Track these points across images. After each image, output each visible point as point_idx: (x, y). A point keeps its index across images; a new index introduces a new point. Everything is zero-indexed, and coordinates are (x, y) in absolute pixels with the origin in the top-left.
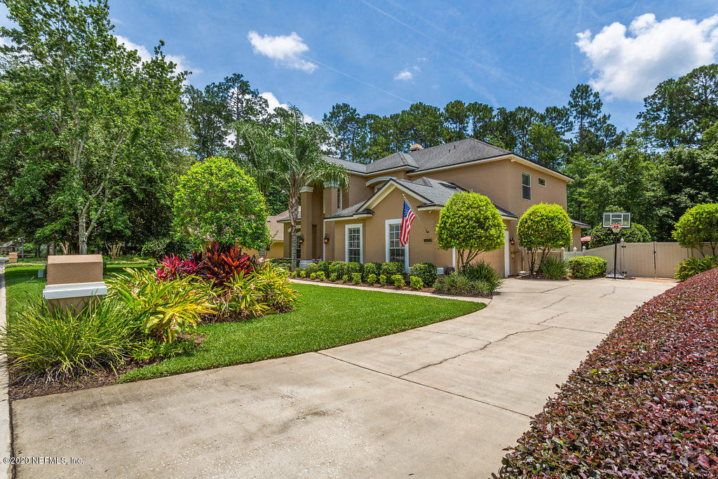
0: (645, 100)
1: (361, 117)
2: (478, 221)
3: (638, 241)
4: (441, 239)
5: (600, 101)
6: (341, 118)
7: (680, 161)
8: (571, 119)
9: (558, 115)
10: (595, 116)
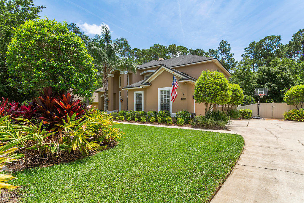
0: (245, 49)
1: (132, 49)
2: (221, 86)
3: (254, 103)
5: (230, 47)
7: (264, 72)
8: (219, 55)
9: (214, 53)
10: (228, 54)
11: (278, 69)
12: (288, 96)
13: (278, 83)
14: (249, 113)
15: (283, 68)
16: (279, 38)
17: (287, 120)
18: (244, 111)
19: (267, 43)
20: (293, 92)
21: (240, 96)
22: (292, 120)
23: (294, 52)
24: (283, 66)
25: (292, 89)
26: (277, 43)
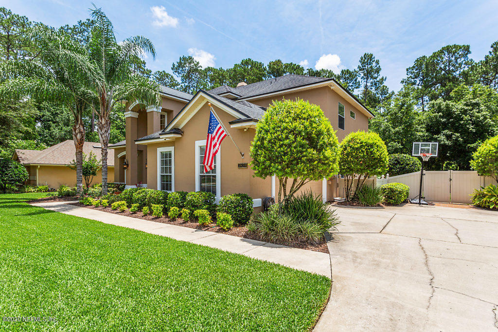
0: (407, 70)
1: (203, 69)
2: (309, 137)
4: (256, 163)
5: (379, 66)
6: (187, 68)
7: (439, 110)
8: (359, 79)
9: (350, 76)
10: (376, 78)
11: (464, 105)
12: (480, 159)
13: (464, 131)
14: (400, 193)
15: (474, 103)
16: (467, 49)
17: (478, 206)
18: (390, 189)
19: (446, 58)
20: (490, 150)
21: (381, 158)
22: (488, 208)
23: (495, 75)
24: (474, 98)
25: (488, 144)
26: (463, 59)
